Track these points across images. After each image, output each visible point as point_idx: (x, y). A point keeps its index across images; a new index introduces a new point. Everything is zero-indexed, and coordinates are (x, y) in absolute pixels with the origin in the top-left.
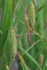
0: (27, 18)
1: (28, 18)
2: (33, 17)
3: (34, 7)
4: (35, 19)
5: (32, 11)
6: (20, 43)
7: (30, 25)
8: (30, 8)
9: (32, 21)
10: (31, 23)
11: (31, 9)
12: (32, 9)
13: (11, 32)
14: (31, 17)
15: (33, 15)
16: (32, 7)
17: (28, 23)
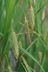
0: (26, 21)
1: (28, 21)
2: (32, 19)
3: (33, 10)
4: (34, 22)
5: (31, 14)
6: (20, 43)
7: (30, 27)
8: (29, 10)
9: (31, 23)
10: (31, 25)
11: (30, 12)
12: (32, 12)
13: (12, 35)
14: (31, 20)
15: (33, 18)
16: (31, 9)
17: (28, 25)
